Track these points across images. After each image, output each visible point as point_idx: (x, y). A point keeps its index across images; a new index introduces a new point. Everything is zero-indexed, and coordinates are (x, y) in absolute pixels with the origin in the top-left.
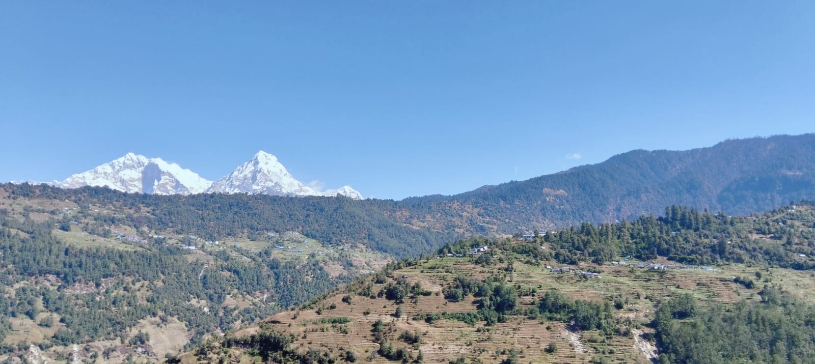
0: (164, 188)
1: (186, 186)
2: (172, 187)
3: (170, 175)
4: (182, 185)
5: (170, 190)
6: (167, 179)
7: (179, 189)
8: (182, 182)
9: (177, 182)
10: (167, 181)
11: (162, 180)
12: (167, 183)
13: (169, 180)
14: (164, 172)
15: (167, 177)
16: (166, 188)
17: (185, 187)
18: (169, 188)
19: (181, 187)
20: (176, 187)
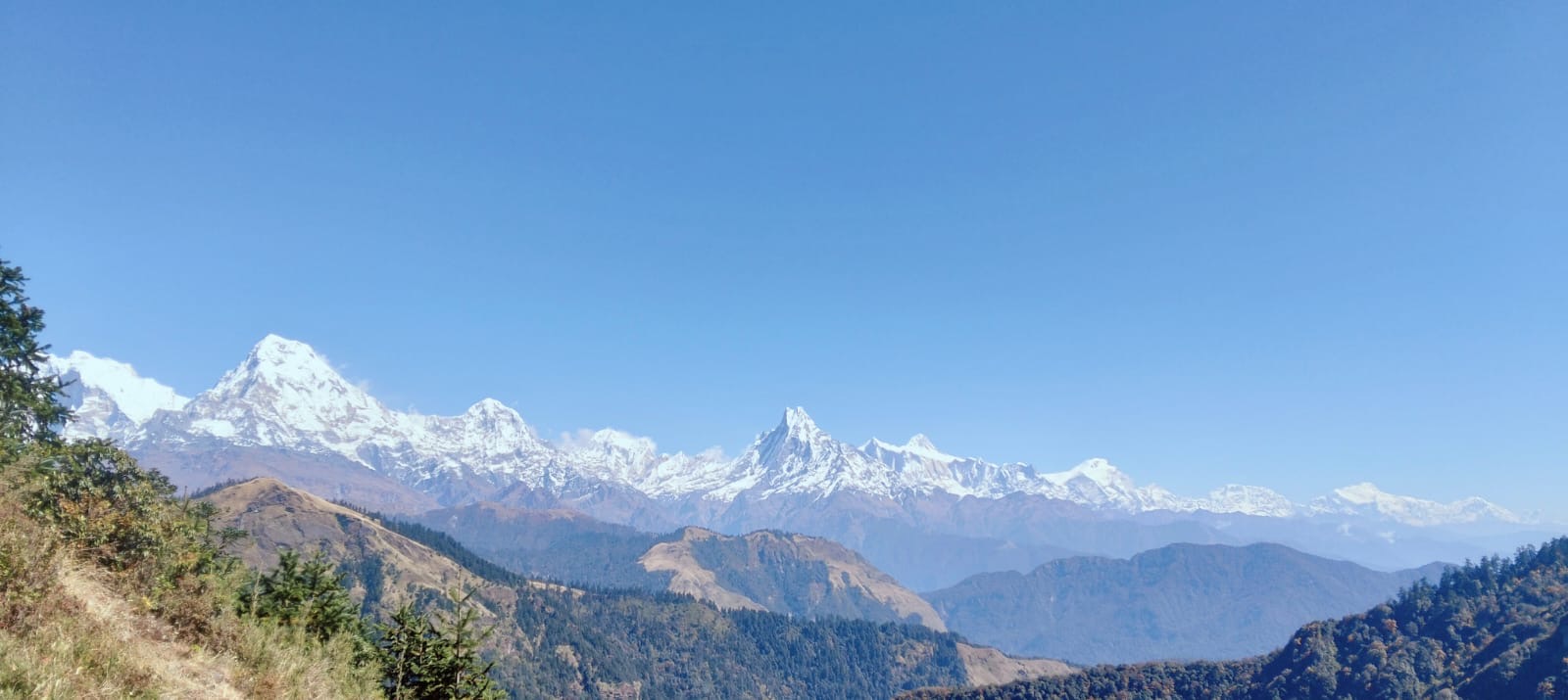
0: (87, 422)
1: (130, 417)
2: (104, 420)
3: (101, 393)
4: (123, 414)
5: (101, 426)
6: (95, 403)
7: (115, 424)
8: (124, 408)
9: (116, 407)
10: (95, 407)
11: (84, 406)
12: (94, 413)
13: (100, 404)
14: (88, 388)
15: (96, 399)
16: (92, 423)
17: (128, 420)
18: (98, 422)
19: (121, 419)
20: (110, 421)
